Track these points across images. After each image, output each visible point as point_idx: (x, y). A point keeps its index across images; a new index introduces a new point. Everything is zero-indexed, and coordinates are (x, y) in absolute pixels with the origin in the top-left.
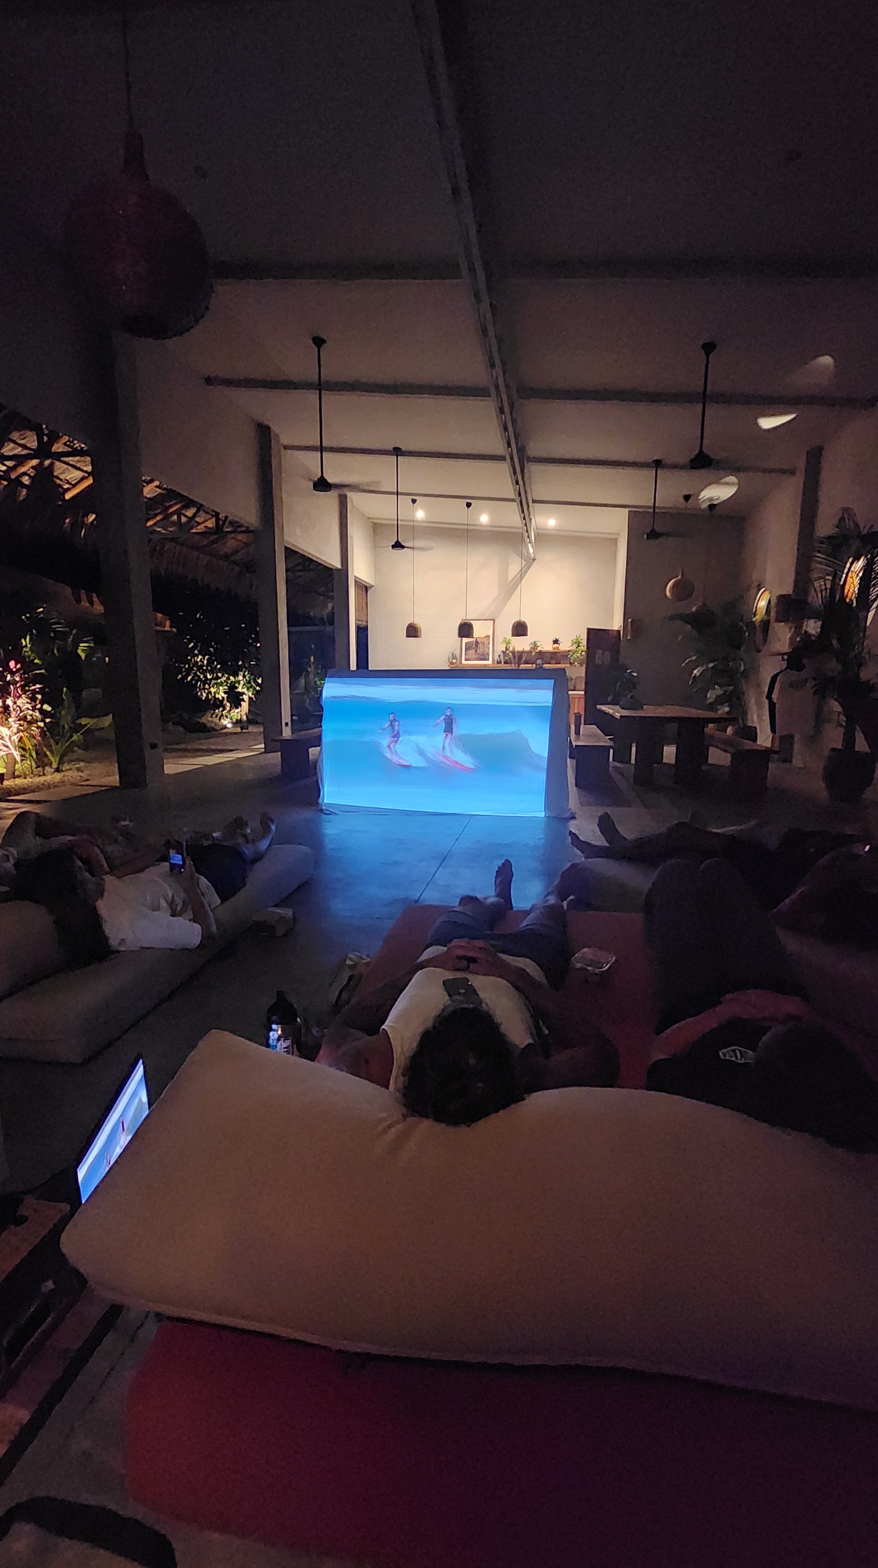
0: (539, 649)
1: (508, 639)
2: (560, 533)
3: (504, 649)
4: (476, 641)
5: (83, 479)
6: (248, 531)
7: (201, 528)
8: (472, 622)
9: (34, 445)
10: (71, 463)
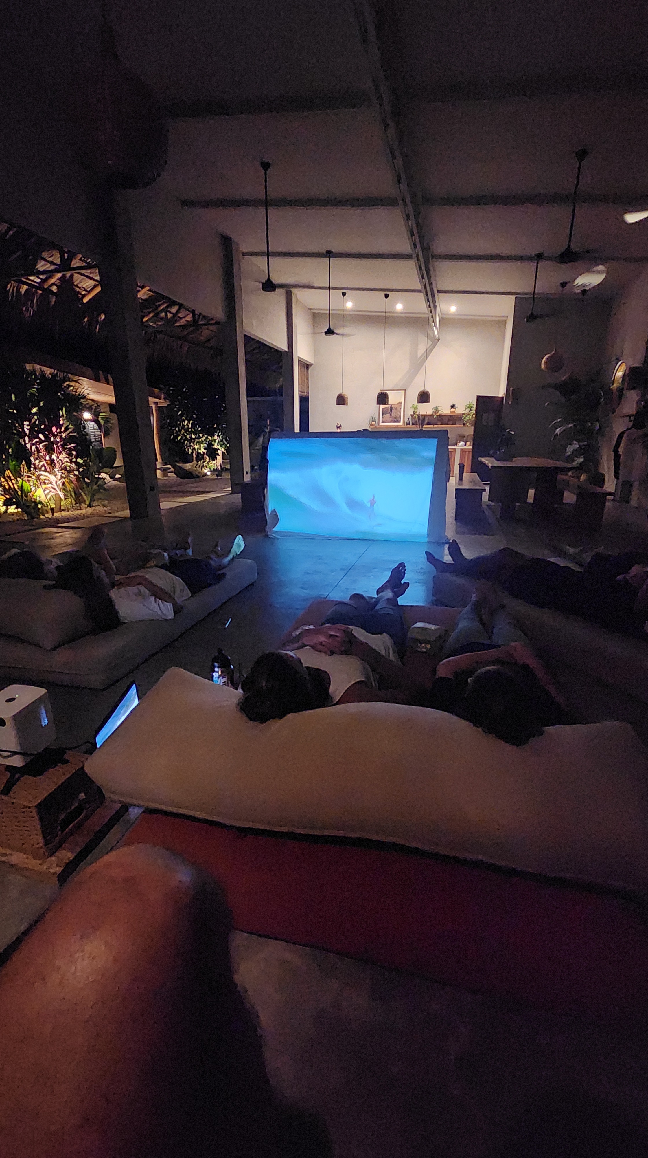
0: (439, 413)
1: (415, 405)
2: (460, 317)
3: (413, 414)
4: (391, 408)
5: (95, 286)
6: (217, 323)
7: (182, 322)
8: (387, 392)
9: (58, 261)
10: (86, 274)
